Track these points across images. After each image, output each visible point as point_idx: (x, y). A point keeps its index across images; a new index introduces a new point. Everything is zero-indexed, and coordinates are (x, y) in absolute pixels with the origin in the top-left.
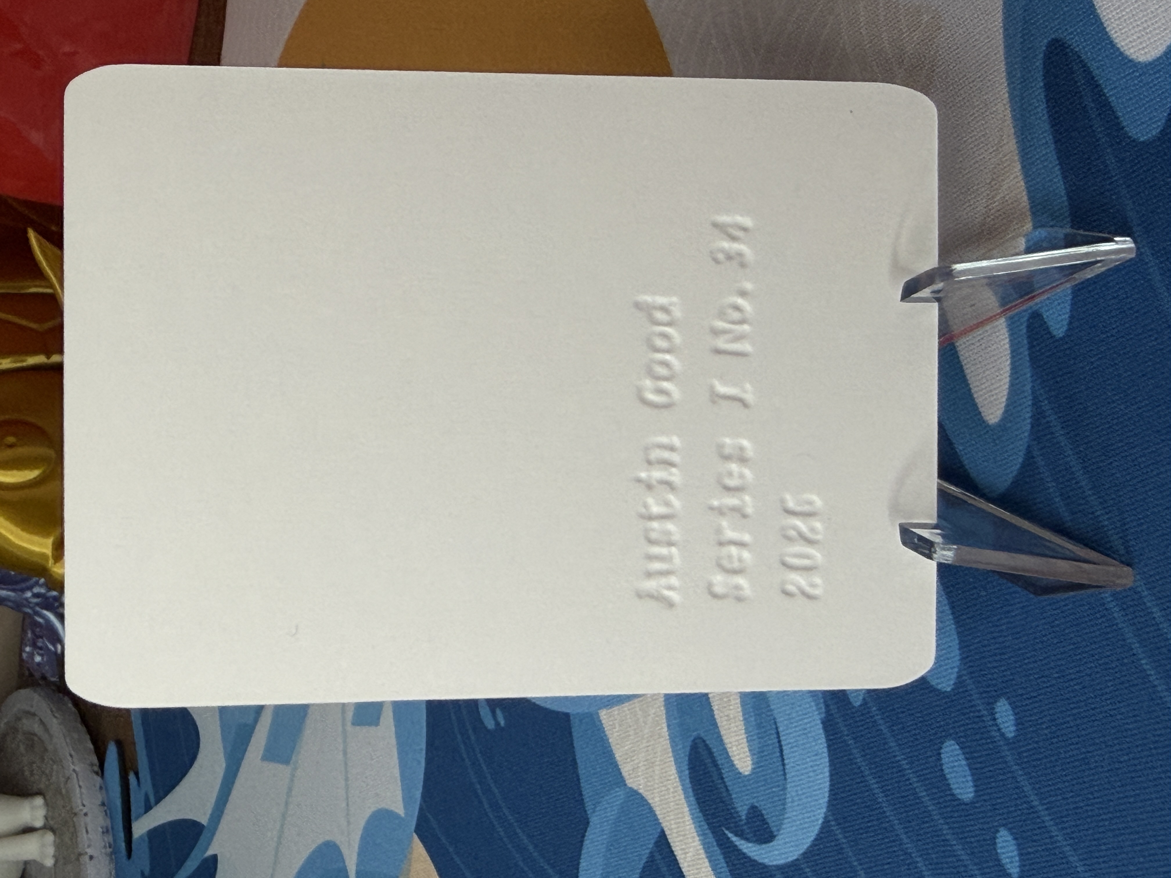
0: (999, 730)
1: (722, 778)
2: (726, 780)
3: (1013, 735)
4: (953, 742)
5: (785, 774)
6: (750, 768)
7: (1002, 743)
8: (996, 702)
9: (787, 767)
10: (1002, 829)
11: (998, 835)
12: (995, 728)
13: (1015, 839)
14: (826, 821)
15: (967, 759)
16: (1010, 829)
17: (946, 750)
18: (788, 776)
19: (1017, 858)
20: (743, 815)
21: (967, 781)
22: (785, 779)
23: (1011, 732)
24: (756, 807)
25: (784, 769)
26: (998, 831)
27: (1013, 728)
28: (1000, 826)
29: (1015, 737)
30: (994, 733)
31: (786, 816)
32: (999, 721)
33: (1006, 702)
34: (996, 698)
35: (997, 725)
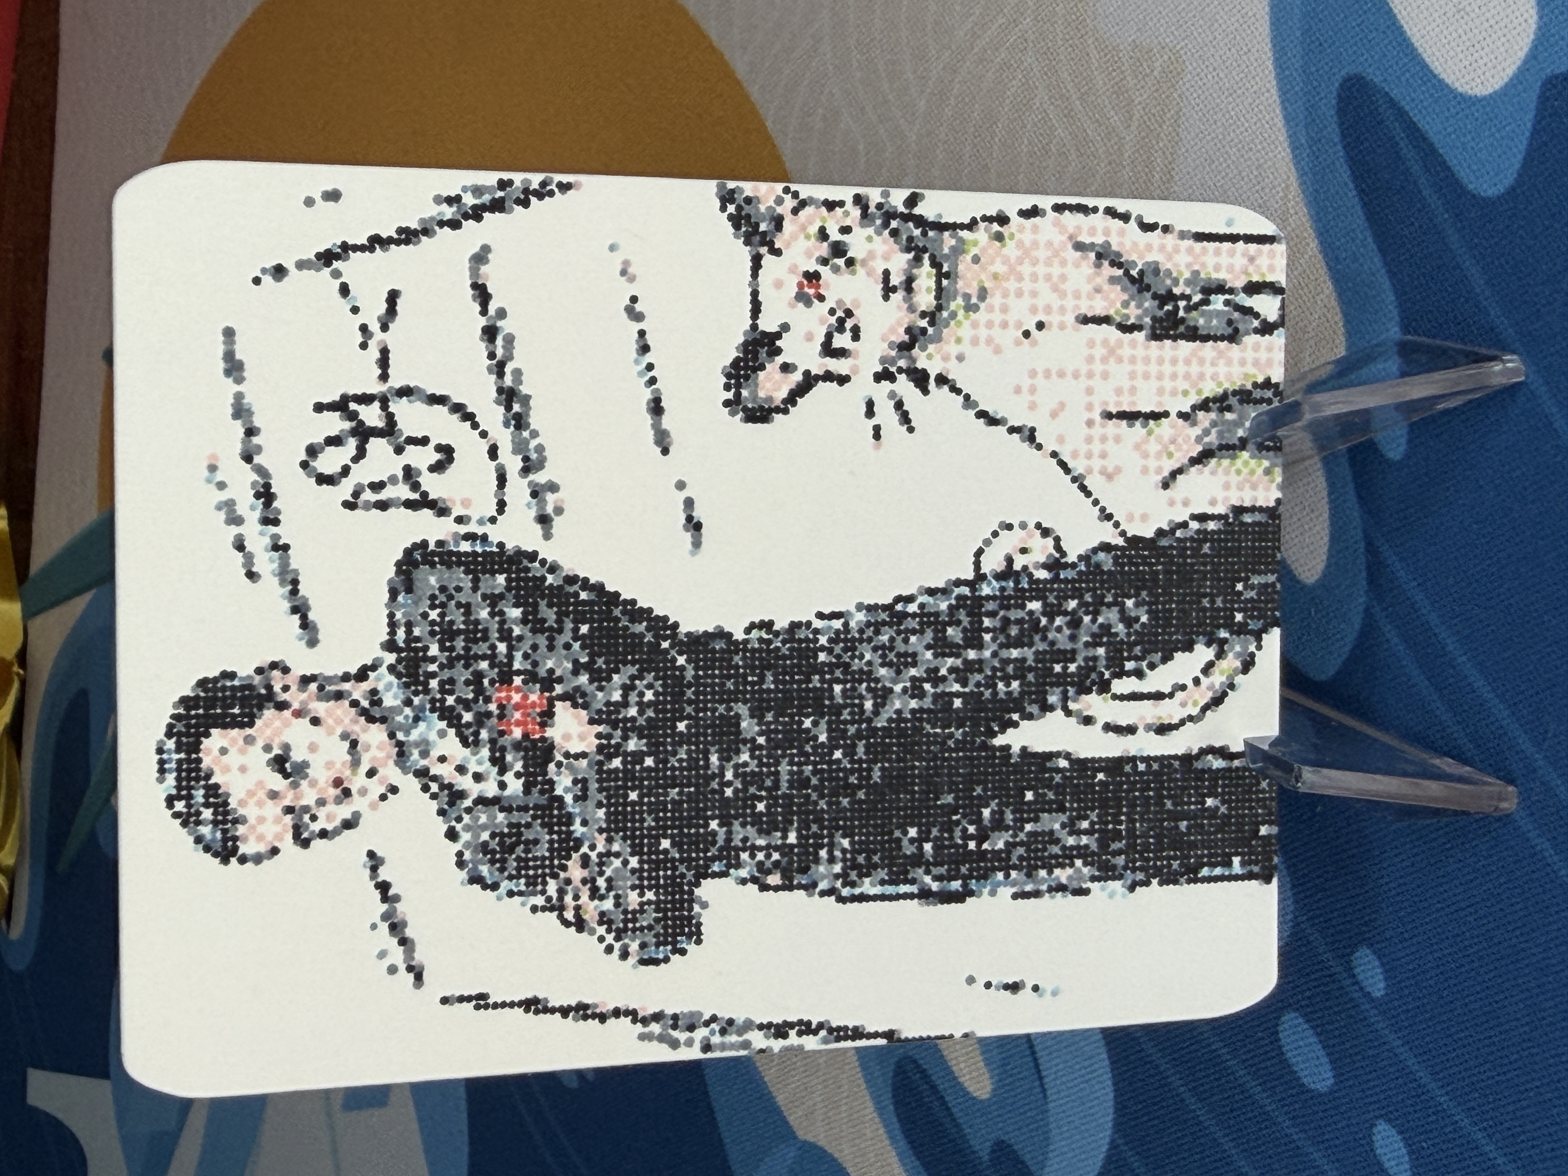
0: (1362, 989)
1: (948, 1109)
2: (954, 1110)
3: (1382, 993)
4: (1293, 1015)
5: (1044, 1091)
6: (989, 1088)
7: (1367, 1006)
8: (1353, 952)
9: (1046, 1080)
10: (1381, 1121)
11: (1375, 1130)
12: (1356, 987)
13: (1401, 1133)
14: (1113, 1145)
15: (1318, 1035)
16: (1390, 1121)
17: (1286, 1026)
18: (1048, 1093)
19: (1407, 1158)
20: (985, 1155)
21: (1321, 1065)
22: (1045, 1097)
23: (1379, 990)
24: (1003, 1141)
25: (1042, 1085)
26: (1373, 1125)
27: (1382, 985)
28: (1377, 1117)
29: (1387, 994)
30: (1356, 995)
31: (1051, 1147)
32: (1361, 977)
33: (1368, 951)
34: (1354, 948)
35: (1357, 983)
